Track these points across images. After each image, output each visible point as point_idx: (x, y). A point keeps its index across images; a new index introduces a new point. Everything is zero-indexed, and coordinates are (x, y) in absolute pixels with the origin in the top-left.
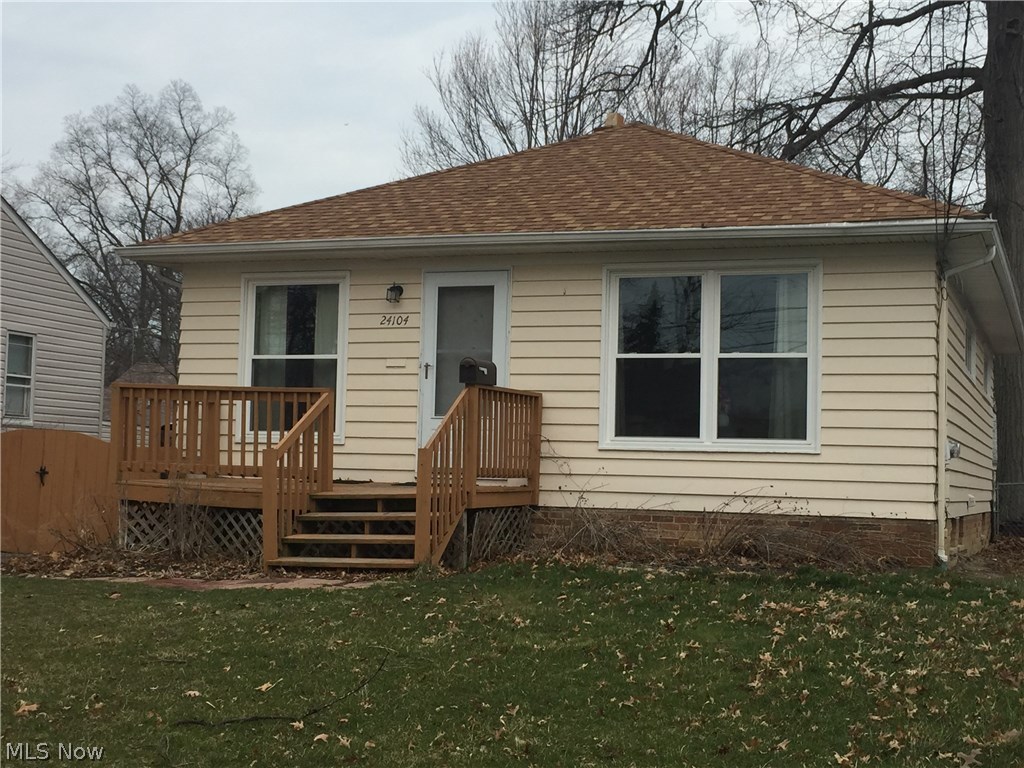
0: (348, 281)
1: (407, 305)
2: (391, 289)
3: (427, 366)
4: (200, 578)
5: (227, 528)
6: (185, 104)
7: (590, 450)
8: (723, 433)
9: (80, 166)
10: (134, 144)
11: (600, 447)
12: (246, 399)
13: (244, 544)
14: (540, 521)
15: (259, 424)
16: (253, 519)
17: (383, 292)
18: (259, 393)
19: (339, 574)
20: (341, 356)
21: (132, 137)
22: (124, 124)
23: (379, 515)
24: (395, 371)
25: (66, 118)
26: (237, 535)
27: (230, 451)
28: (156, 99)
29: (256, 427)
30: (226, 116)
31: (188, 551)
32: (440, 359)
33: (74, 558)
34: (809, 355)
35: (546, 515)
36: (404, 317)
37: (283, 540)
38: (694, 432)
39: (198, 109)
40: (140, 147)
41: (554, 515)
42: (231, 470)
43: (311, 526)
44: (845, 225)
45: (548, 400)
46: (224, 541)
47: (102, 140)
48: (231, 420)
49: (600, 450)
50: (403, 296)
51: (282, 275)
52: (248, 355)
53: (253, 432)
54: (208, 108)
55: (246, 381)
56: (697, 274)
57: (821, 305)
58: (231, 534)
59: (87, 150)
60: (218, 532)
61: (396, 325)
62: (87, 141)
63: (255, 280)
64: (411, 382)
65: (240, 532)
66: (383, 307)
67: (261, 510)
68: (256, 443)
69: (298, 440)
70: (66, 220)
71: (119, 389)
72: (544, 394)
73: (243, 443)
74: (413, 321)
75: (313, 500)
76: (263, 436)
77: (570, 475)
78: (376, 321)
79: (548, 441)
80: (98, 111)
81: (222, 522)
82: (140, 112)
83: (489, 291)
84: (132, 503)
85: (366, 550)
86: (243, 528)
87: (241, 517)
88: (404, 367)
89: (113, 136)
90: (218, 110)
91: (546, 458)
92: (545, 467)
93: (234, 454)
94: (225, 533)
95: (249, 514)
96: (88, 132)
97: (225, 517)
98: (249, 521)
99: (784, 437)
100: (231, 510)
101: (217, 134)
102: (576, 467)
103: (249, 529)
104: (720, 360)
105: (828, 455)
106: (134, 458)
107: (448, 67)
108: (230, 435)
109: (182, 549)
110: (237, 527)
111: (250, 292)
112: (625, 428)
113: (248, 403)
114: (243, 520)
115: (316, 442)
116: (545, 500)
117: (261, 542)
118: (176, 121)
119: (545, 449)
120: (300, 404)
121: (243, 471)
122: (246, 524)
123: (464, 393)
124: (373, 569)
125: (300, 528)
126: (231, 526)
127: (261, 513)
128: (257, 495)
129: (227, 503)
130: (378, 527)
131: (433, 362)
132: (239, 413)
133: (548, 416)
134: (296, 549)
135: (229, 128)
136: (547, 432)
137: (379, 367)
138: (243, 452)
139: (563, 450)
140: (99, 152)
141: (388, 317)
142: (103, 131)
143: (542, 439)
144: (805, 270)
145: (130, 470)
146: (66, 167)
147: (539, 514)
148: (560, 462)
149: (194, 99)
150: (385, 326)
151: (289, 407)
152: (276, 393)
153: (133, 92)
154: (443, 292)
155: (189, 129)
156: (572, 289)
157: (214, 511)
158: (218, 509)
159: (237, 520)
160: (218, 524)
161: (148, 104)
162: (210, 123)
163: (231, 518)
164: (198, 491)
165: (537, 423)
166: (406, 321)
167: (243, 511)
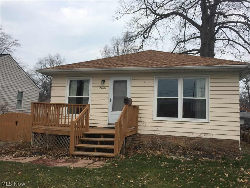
0: (92, 79)
1: (106, 85)
2: (102, 81)
3: (110, 99)
4: (51, 158)
5: (60, 140)
6: (58, 57)
7: (150, 120)
8: (184, 117)
9: (40, 66)
10: (50, 63)
11: (153, 119)
12: (66, 107)
13: (64, 145)
14: (138, 137)
15: (69, 112)
16: (67, 138)
17: (100, 82)
18: (70, 105)
19: (92, 158)
20: (90, 97)
21: (49, 62)
22: (48, 60)
23: (102, 139)
24: (103, 100)
25: (38, 59)
26: (63, 142)
27: (62, 118)
28: (54, 56)
29: (69, 113)
30: (65, 59)
31: (49, 147)
32: (114, 98)
33: (17, 150)
34: (206, 98)
35: (139, 136)
36: (105, 87)
37: (75, 146)
38: (177, 116)
39: (60, 58)
40: (51, 64)
41: (141, 136)
42: (62, 126)
43: (83, 142)
44: (219, 66)
45: (140, 108)
46: (59, 143)
47: (45, 63)
48: (62, 111)
49: (153, 120)
50: (105, 82)
51: (76, 77)
52: (67, 96)
53: (68, 114)
54: (62, 58)
55: (66, 102)
56: (177, 78)
57: (209, 86)
58: (61, 142)
59: (42, 64)
60: (58, 141)
61: (103, 89)
62: (42, 63)
63: (70, 78)
64: (107, 103)
65: (63, 141)
66: (100, 85)
67: (70, 136)
68: (69, 117)
69: (80, 118)
70: (38, 75)
71: (33, 103)
72: (139, 106)
73: (65, 117)
74: (107, 88)
75: (84, 134)
76: (71, 115)
77: (146, 126)
78: (98, 88)
79: (140, 118)
80: (44, 58)
81: (59, 138)
82: (51, 58)
83: (126, 82)
84: (35, 133)
85: (99, 150)
86: (64, 140)
87: (64, 137)
88: (105, 99)
89: (46, 62)
90: (64, 58)
91: (139, 122)
92: (139, 124)
93: (63, 119)
94: (59, 141)
95: (66, 137)
96: (42, 61)
97: (60, 137)
98: (66, 139)
99: (199, 118)
100: (61, 136)
101: (63, 62)
102: (147, 124)
103: (66, 141)
104: (183, 99)
105: (212, 123)
106: (37, 121)
107: (102, 50)
108: (62, 115)
109: (47, 147)
110: (63, 140)
111: (68, 81)
112: (159, 115)
113: (67, 108)
114: (64, 138)
115: (85, 117)
116: (139, 132)
117: (69, 144)
118: (57, 60)
119: (139, 119)
120: (80, 108)
121: (65, 126)
122: (65, 139)
123: (125, 106)
124: (101, 157)
125: (80, 142)
126: (61, 140)
127: (70, 137)
128: (68, 132)
129: (60, 134)
130: (102, 143)
131: (112, 98)
132: (65, 110)
133: (140, 112)
134: (79, 149)
135: (66, 61)
136: (140, 115)
137: (99, 99)
138: (65, 119)
139: (143, 120)
140: (44, 64)
141: (101, 87)
142: (45, 61)
143: (139, 117)
144: (205, 78)
145: (35, 124)
146: (38, 66)
147: (138, 135)
148: (143, 123)
149: (60, 56)
150: (101, 89)
151: (78, 109)
152: (74, 105)
153: (50, 55)
154: (115, 82)
155: (59, 61)
156: (146, 81)
157: (57, 136)
158: (58, 135)
159: (63, 138)
160: (58, 139)
161: (52, 57)
162: (62, 60)
163: (61, 138)
164: (52, 131)
165: (138, 113)
166: (106, 88)
167: (64, 136)
